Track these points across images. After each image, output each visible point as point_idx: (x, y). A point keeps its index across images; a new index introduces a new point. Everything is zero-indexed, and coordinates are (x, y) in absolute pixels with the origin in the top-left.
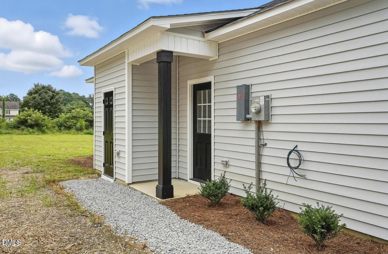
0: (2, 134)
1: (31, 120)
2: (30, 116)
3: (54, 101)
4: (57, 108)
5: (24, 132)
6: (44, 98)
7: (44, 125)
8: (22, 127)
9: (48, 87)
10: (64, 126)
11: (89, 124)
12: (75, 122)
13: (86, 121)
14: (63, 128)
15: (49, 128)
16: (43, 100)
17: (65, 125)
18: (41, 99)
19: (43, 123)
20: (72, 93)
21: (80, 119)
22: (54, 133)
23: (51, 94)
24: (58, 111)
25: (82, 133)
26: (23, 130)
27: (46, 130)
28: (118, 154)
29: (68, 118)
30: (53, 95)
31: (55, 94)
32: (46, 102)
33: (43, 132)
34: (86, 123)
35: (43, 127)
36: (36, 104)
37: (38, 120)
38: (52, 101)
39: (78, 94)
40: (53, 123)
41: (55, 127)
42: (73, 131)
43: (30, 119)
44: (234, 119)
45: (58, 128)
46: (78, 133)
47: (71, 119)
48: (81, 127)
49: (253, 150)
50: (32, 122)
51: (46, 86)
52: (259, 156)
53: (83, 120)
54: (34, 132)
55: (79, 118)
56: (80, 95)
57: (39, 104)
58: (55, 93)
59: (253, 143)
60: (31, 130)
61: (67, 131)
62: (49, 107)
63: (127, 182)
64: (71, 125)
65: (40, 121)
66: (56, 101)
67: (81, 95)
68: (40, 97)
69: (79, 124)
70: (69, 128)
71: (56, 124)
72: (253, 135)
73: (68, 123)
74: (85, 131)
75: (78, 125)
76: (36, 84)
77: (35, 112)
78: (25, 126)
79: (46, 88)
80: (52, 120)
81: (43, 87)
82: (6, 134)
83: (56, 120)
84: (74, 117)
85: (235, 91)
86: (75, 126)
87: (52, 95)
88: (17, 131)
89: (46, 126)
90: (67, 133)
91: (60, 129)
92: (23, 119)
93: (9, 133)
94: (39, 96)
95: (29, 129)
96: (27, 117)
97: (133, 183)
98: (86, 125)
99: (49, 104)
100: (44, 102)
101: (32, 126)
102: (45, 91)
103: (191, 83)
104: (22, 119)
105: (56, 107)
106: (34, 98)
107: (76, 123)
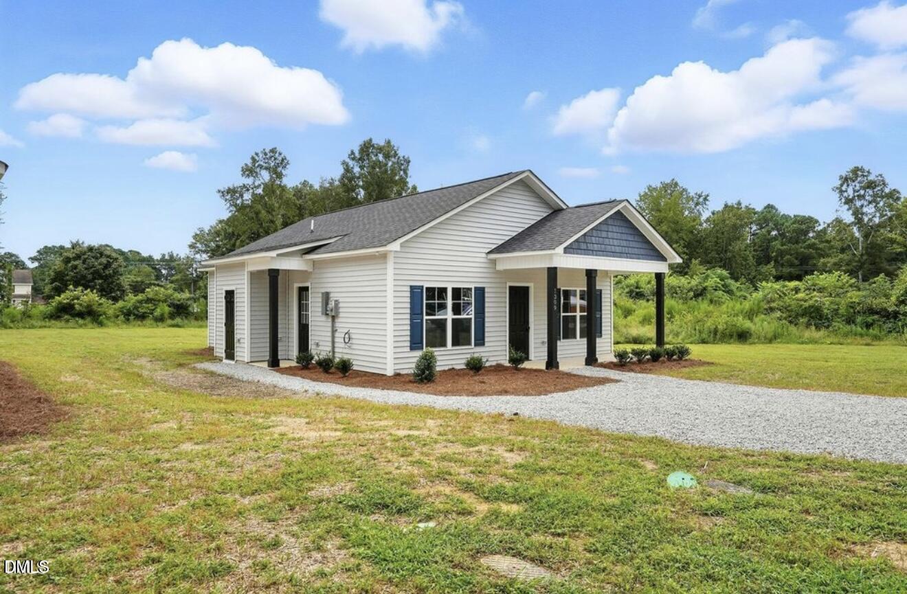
0: (36, 327)
1: (81, 305)
2: (78, 299)
3: (110, 271)
4: (115, 284)
5: (70, 324)
6: (91, 268)
7: (101, 313)
8: (66, 317)
9: (99, 249)
10: (134, 315)
11: (175, 311)
12: (153, 308)
13: (169, 306)
14: (132, 317)
15: (110, 317)
16: (91, 271)
17: (136, 312)
18: (86, 269)
19: (99, 309)
20: (126, 251)
21: (161, 303)
22: (118, 326)
23: (104, 260)
24: (116, 288)
25: (164, 325)
26: (67, 321)
27: (105, 321)
28: (239, 340)
29: (140, 302)
30: (108, 261)
31: (111, 261)
32: (97, 274)
33: (101, 324)
34: (170, 309)
35: (101, 315)
36: (79, 277)
37: (91, 306)
38: (107, 272)
39: (138, 253)
40: (115, 310)
41: (118, 316)
42: (148, 322)
43: (78, 304)
44: (320, 314)
45: (124, 317)
46: (158, 326)
47: (146, 303)
48: (162, 315)
49: (330, 334)
50: (81, 309)
51: (94, 246)
52: (333, 337)
53: (165, 304)
54: (85, 325)
55: (159, 301)
56: (143, 255)
57: (84, 277)
58: (111, 259)
59: (330, 329)
60: (81, 321)
61: (139, 322)
62: (100, 281)
63: (246, 361)
64: (146, 313)
65: (95, 307)
66: (113, 272)
67: (145, 254)
68: (85, 266)
69: (158, 310)
70: (142, 317)
71: (121, 311)
72: (330, 324)
73: (140, 309)
74: (170, 322)
75: (158, 312)
76: (74, 241)
77: (85, 292)
78: (70, 315)
79: (96, 250)
80: (113, 304)
81: (91, 249)
82: (40, 327)
83: (120, 304)
84: (149, 300)
85: (320, 295)
86: (152, 314)
87: (105, 262)
88: (58, 323)
89: (105, 313)
90: (139, 326)
91: (128, 320)
92: (67, 304)
93: (45, 327)
94: (84, 263)
95: (77, 319)
96: (73, 300)
97: (251, 362)
98: (170, 313)
99: (101, 277)
100: (91, 273)
101: (81, 315)
102: (94, 255)
103: (296, 285)
104: (64, 303)
105: (112, 283)
106: (75, 267)
107: (153, 310)
